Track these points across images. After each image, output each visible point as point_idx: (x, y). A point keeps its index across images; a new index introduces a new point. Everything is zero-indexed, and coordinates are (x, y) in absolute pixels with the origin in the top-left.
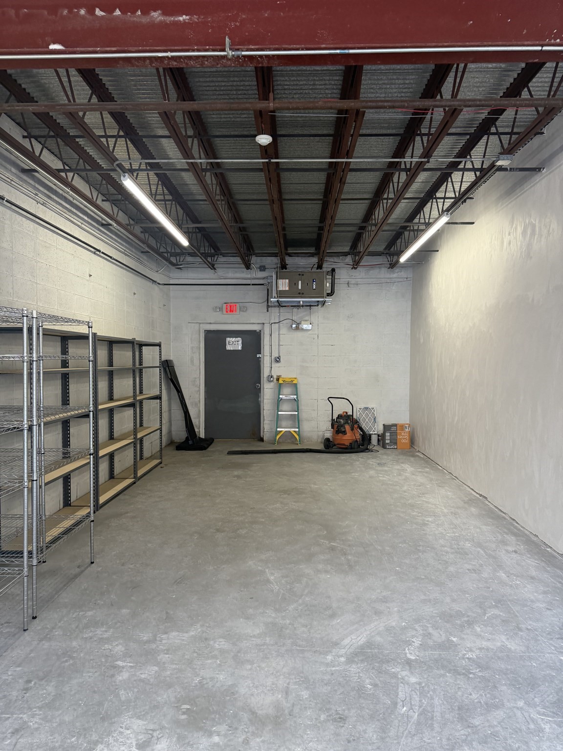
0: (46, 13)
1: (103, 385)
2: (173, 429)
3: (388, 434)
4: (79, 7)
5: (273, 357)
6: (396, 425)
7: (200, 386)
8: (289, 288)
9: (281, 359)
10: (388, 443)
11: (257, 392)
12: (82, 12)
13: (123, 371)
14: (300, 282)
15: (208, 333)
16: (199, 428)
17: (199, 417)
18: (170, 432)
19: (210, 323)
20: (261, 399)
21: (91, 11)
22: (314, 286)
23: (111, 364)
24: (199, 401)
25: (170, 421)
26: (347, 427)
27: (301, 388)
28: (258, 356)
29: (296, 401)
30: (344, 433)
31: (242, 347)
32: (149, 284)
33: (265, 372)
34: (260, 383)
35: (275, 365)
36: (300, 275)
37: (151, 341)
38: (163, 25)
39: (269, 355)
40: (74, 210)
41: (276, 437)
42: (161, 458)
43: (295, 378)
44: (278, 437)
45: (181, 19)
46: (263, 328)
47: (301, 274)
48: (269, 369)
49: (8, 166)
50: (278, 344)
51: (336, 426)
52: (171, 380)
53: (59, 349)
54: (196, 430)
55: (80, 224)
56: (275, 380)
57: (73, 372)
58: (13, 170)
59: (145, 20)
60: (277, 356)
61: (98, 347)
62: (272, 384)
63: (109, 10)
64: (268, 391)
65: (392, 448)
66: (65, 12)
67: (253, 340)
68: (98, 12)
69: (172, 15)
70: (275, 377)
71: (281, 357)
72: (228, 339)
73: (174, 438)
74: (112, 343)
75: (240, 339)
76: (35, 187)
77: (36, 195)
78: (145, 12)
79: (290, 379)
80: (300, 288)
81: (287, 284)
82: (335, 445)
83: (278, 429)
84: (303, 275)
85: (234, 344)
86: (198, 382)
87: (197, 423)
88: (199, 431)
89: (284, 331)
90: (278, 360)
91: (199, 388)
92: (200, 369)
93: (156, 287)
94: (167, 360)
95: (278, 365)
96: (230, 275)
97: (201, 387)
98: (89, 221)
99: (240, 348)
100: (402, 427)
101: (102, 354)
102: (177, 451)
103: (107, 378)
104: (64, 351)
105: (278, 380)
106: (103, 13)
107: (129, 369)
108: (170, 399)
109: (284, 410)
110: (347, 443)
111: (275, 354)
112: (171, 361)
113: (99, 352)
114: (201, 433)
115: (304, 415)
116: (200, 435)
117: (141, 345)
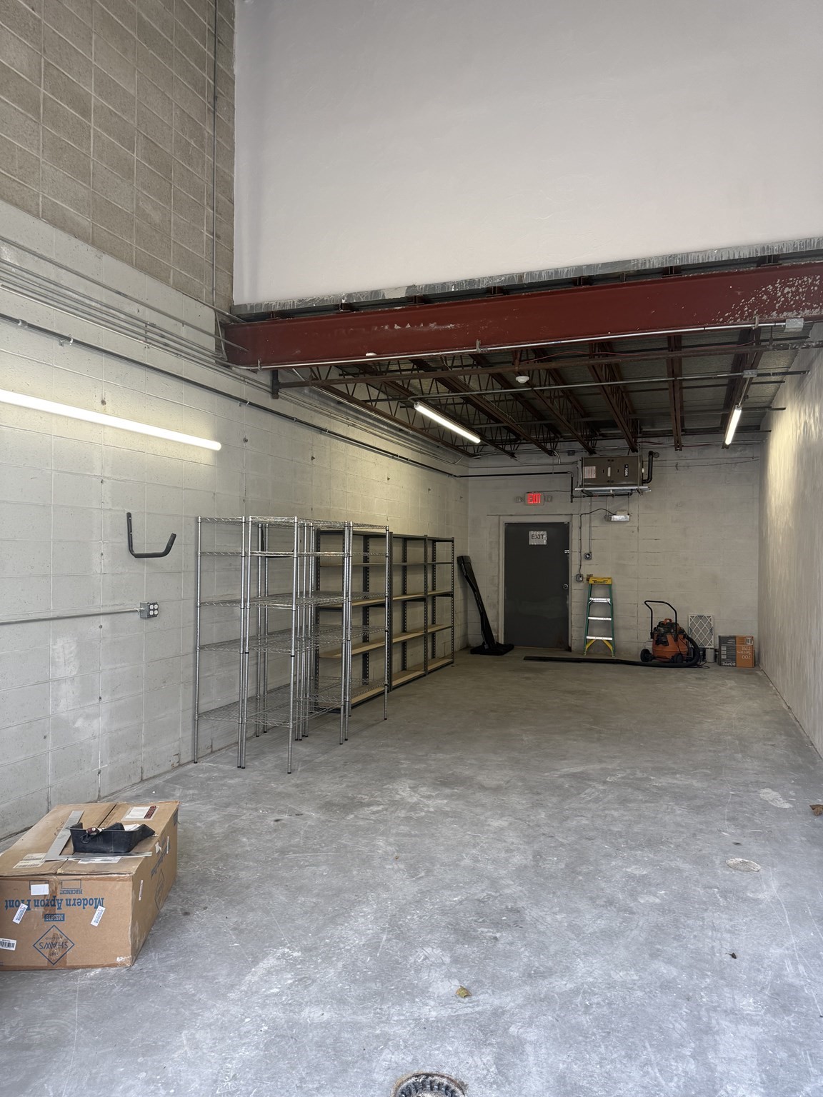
0: (364, 329)
1: (397, 580)
2: (469, 632)
3: (724, 648)
4: (384, 325)
5: (582, 554)
6: (734, 638)
7: (498, 585)
8: (596, 476)
9: (593, 556)
10: (724, 659)
11: (565, 593)
12: (386, 327)
13: (416, 566)
14: (609, 469)
15: (509, 526)
16: (498, 632)
17: (497, 619)
18: (465, 635)
19: (511, 515)
20: (569, 602)
21: (392, 327)
22: (626, 473)
23: (405, 560)
24: (498, 602)
25: (466, 623)
26: (670, 638)
27: (617, 590)
28: (566, 551)
29: (611, 605)
30: (666, 643)
31: (547, 541)
32: (445, 477)
33: (574, 571)
34: (568, 584)
35: (585, 563)
36: (609, 460)
37: (445, 537)
38: (437, 332)
39: (578, 551)
40: (376, 423)
41: (585, 646)
42: (453, 658)
43: (609, 578)
44: (587, 646)
45: (449, 327)
46: (571, 520)
47: (611, 460)
48: (578, 566)
49: (329, 402)
50: (588, 538)
51: (656, 635)
52: (467, 577)
53: (362, 547)
54: (494, 634)
55: (381, 434)
56: (585, 580)
57: (373, 566)
58: (332, 404)
59: (426, 329)
60: (588, 552)
61: (394, 544)
62: (582, 584)
63: (403, 325)
64: (576, 592)
65: (730, 666)
66: (376, 328)
67: (560, 533)
68: (397, 327)
69: (443, 325)
70: (585, 576)
71: (593, 553)
72: (531, 533)
73: (470, 642)
74: (406, 540)
75: (545, 532)
76: (347, 413)
77: (348, 419)
78: (426, 325)
79: (602, 579)
80: (609, 475)
81: (594, 472)
82: (654, 658)
83: (588, 637)
84: (613, 461)
85: (538, 538)
86: (497, 581)
87: (496, 626)
88: (498, 636)
89: (596, 523)
90: (588, 556)
91: (498, 587)
92: (499, 566)
93: (452, 479)
94: (462, 557)
95: (588, 562)
96: (534, 461)
97: (500, 586)
98: (389, 429)
99: (545, 543)
100: (743, 640)
101: (397, 550)
102: (471, 655)
103: (401, 573)
104: (366, 549)
105: (588, 580)
106: (399, 327)
107: (421, 564)
108: (465, 599)
109: (596, 614)
110: (669, 656)
111: (585, 550)
112: (467, 558)
113: (394, 548)
114: (500, 637)
115: (620, 623)
116: (498, 639)
117: (434, 541)
